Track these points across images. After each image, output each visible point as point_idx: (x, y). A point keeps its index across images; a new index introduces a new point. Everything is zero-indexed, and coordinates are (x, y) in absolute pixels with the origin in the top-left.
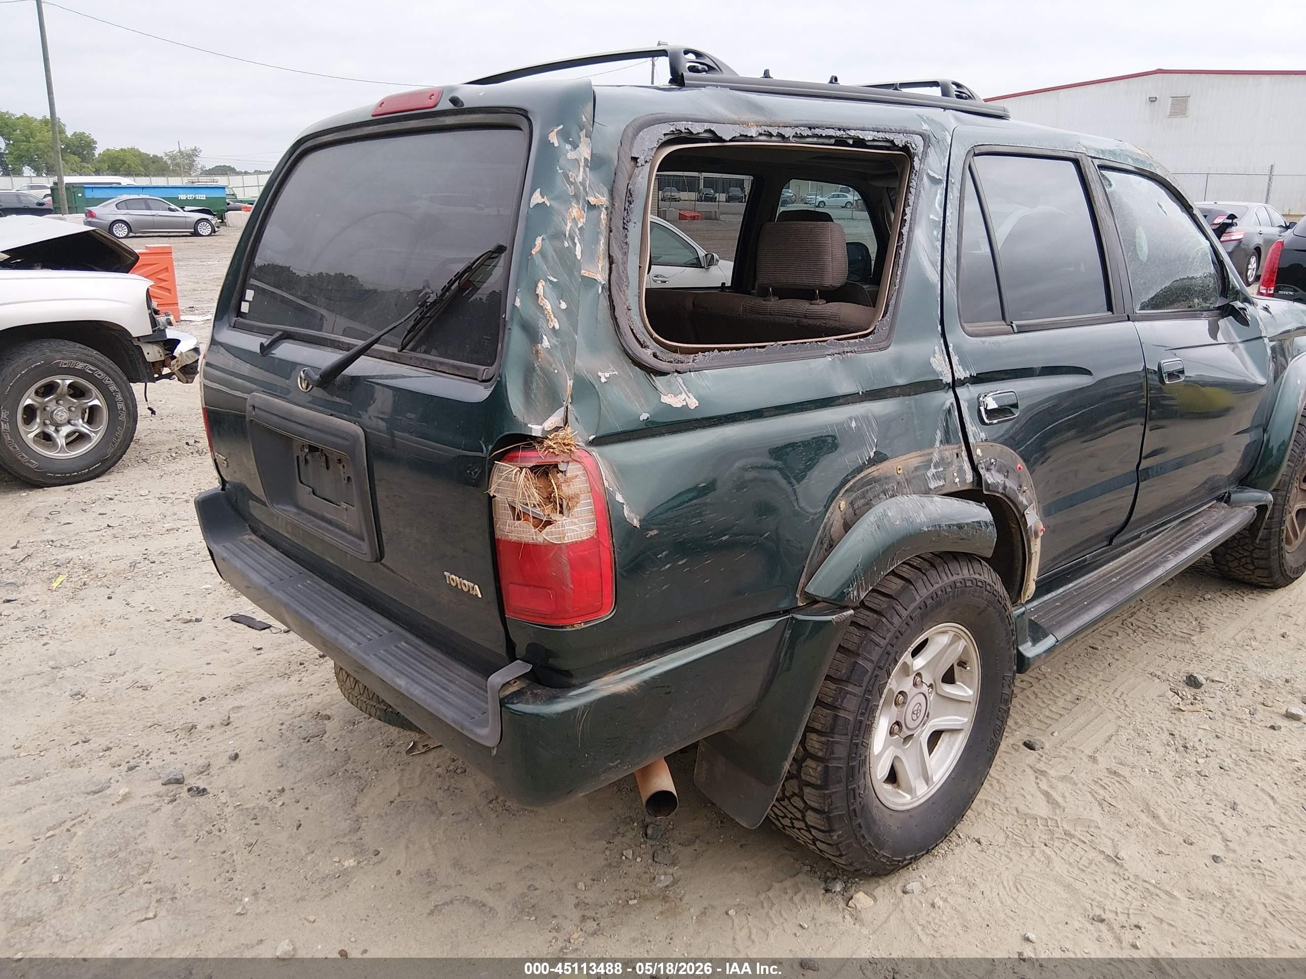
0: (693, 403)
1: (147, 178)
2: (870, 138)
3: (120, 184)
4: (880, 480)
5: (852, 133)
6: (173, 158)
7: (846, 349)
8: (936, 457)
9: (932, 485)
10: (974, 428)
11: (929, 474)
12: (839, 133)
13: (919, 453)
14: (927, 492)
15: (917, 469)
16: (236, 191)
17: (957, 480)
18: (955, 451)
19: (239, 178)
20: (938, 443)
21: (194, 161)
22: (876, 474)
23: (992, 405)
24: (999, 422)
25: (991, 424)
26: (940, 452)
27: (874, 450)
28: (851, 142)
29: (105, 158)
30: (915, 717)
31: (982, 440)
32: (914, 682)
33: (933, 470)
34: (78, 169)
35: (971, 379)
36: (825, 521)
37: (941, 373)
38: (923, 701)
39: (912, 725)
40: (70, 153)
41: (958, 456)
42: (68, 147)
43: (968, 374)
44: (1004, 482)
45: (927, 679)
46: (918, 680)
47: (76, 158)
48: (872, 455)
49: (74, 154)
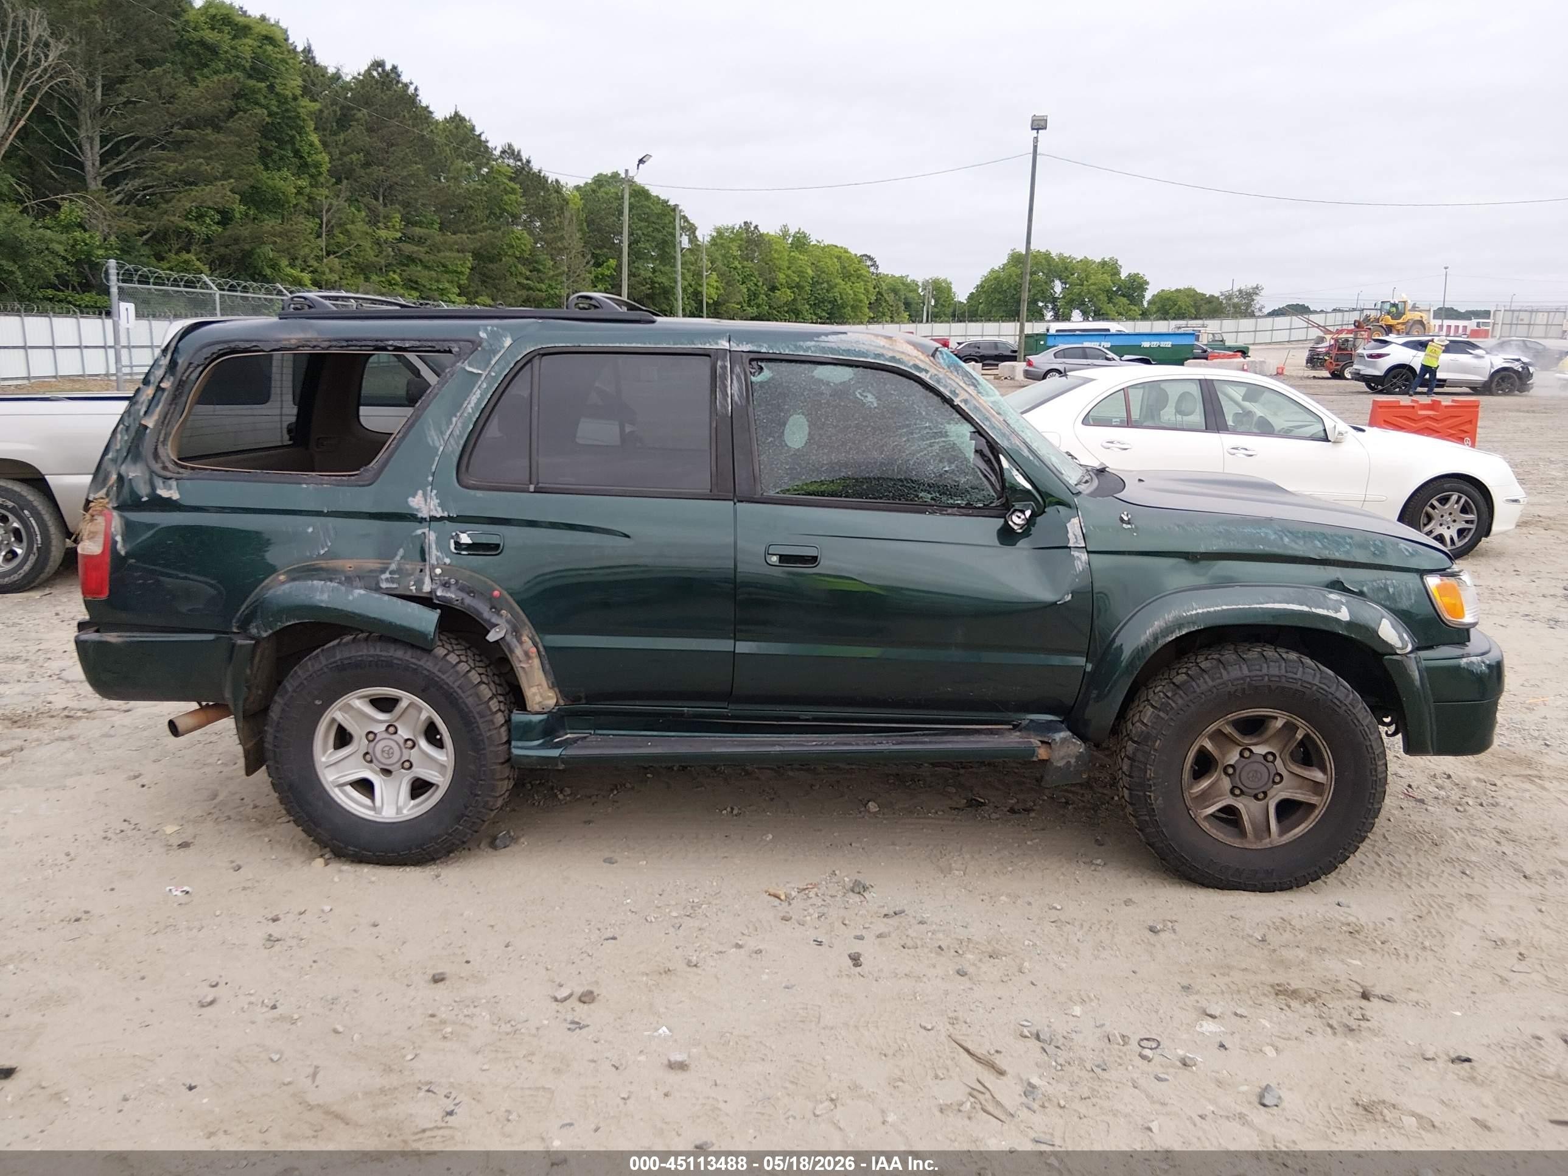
0: (175, 496)
1: (1166, 322)
2: (408, 345)
4: (328, 570)
5: (390, 343)
7: (324, 482)
8: (393, 567)
9: (384, 585)
10: (439, 554)
11: (383, 577)
12: (375, 343)
13: (379, 561)
14: (378, 589)
15: (371, 571)
17: (413, 588)
18: (421, 567)
19: (1305, 317)
20: (398, 558)
21: (1253, 300)
22: (324, 565)
23: (465, 539)
24: (469, 554)
25: (460, 554)
26: (399, 564)
27: (326, 549)
28: (389, 348)
29: (1157, 300)
30: (386, 756)
31: (445, 564)
32: (387, 729)
33: (387, 575)
34: (1124, 312)
35: (450, 519)
36: (263, 584)
37: (417, 510)
38: (396, 747)
39: (383, 760)
40: (1120, 295)
41: (421, 571)
42: (1119, 289)
43: (446, 514)
44: (462, 599)
45: (404, 733)
46: (392, 729)
47: (1125, 300)
48: (322, 552)
49: (1124, 296)
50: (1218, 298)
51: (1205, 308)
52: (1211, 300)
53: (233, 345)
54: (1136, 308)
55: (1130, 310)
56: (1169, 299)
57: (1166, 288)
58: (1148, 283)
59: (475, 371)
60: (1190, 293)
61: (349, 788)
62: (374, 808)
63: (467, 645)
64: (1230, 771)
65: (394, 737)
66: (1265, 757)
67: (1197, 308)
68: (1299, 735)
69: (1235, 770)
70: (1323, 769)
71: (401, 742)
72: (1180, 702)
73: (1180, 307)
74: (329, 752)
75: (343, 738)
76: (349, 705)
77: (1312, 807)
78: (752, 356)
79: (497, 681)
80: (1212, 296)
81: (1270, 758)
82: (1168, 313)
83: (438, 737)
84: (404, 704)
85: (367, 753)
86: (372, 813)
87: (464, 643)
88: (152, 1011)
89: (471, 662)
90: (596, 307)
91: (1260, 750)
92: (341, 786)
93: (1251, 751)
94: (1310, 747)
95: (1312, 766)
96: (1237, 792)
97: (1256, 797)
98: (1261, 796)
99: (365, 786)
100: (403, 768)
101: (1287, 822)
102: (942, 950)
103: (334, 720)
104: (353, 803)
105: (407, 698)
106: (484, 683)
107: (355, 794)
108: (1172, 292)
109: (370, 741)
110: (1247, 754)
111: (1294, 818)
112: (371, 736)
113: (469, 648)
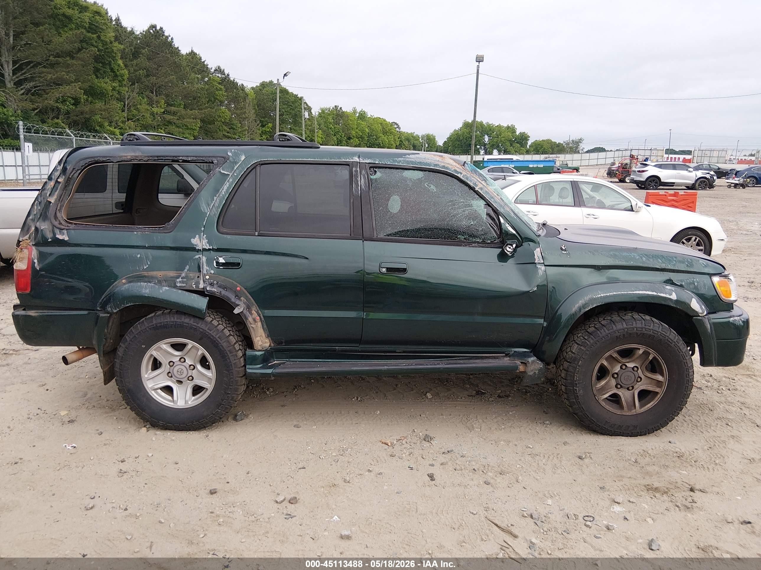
0: (66, 238)
1: (539, 156)
2: (190, 159)
3: (512, 159)
4: (149, 277)
5: (181, 158)
6: (568, 144)
7: (146, 231)
8: (183, 275)
9: (178, 285)
10: (208, 268)
11: (178, 280)
12: (172, 158)
13: (176, 272)
14: (175, 287)
15: (172, 277)
16: (568, 162)
17: (194, 286)
18: (198, 275)
19: (604, 153)
20: (186, 270)
21: (579, 145)
22: (146, 274)
23: (221, 260)
24: (224, 268)
25: (219, 268)
26: (186, 273)
27: (147, 266)
28: (180, 161)
29: (533, 145)
30: (180, 374)
31: (211, 273)
32: (180, 360)
33: (180, 279)
34: (518, 151)
35: (213, 250)
36: (114, 284)
37: (196, 245)
38: (185, 369)
39: (178, 376)
40: (516, 143)
41: (198, 277)
42: (515, 140)
43: (211, 247)
44: (220, 292)
45: (189, 362)
46: (182, 360)
47: (518, 145)
48: (145, 267)
49: (518, 143)
50: (562, 144)
51: (556, 149)
52: (559, 145)
53: (96, 159)
54: (524, 149)
55: (521, 150)
56: (539, 144)
57: (538, 139)
58: (529, 137)
59: (226, 173)
60: (549, 142)
61: (159, 391)
62: (173, 401)
63: (222, 316)
64: (616, 376)
65: (184, 364)
66: (633, 368)
67: (553, 149)
68: (651, 358)
69: (618, 376)
70: (662, 374)
71: (188, 366)
72: (592, 341)
73: (544, 149)
74: (149, 372)
75: (156, 365)
76: (160, 347)
77: (657, 393)
78: (371, 165)
79: (238, 334)
80: (559, 143)
81: (636, 369)
82: (539, 151)
83: (207, 364)
84: (189, 347)
85: (169, 372)
86: (172, 404)
87: (220, 315)
88: (60, 513)
89: (224, 324)
90: (288, 140)
91: (631, 365)
92: (155, 390)
93: (626, 366)
94: (655, 363)
95: (656, 373)
96: (619, 386)
97: (628, 389)
98: (631, 388)
99: (168, 390)
100: (188, 380)
101: (643, 401)
102: (476, 471)
103: (152, 355)
104: (162, 398)
105: (191, 344)
106: (232, 335)
107: (163, 394)
108: (540, 141)
109: (171, 366)
110: (624, 367)
111: (647, 399)
112: (171, 364)
113: (223, 317)
